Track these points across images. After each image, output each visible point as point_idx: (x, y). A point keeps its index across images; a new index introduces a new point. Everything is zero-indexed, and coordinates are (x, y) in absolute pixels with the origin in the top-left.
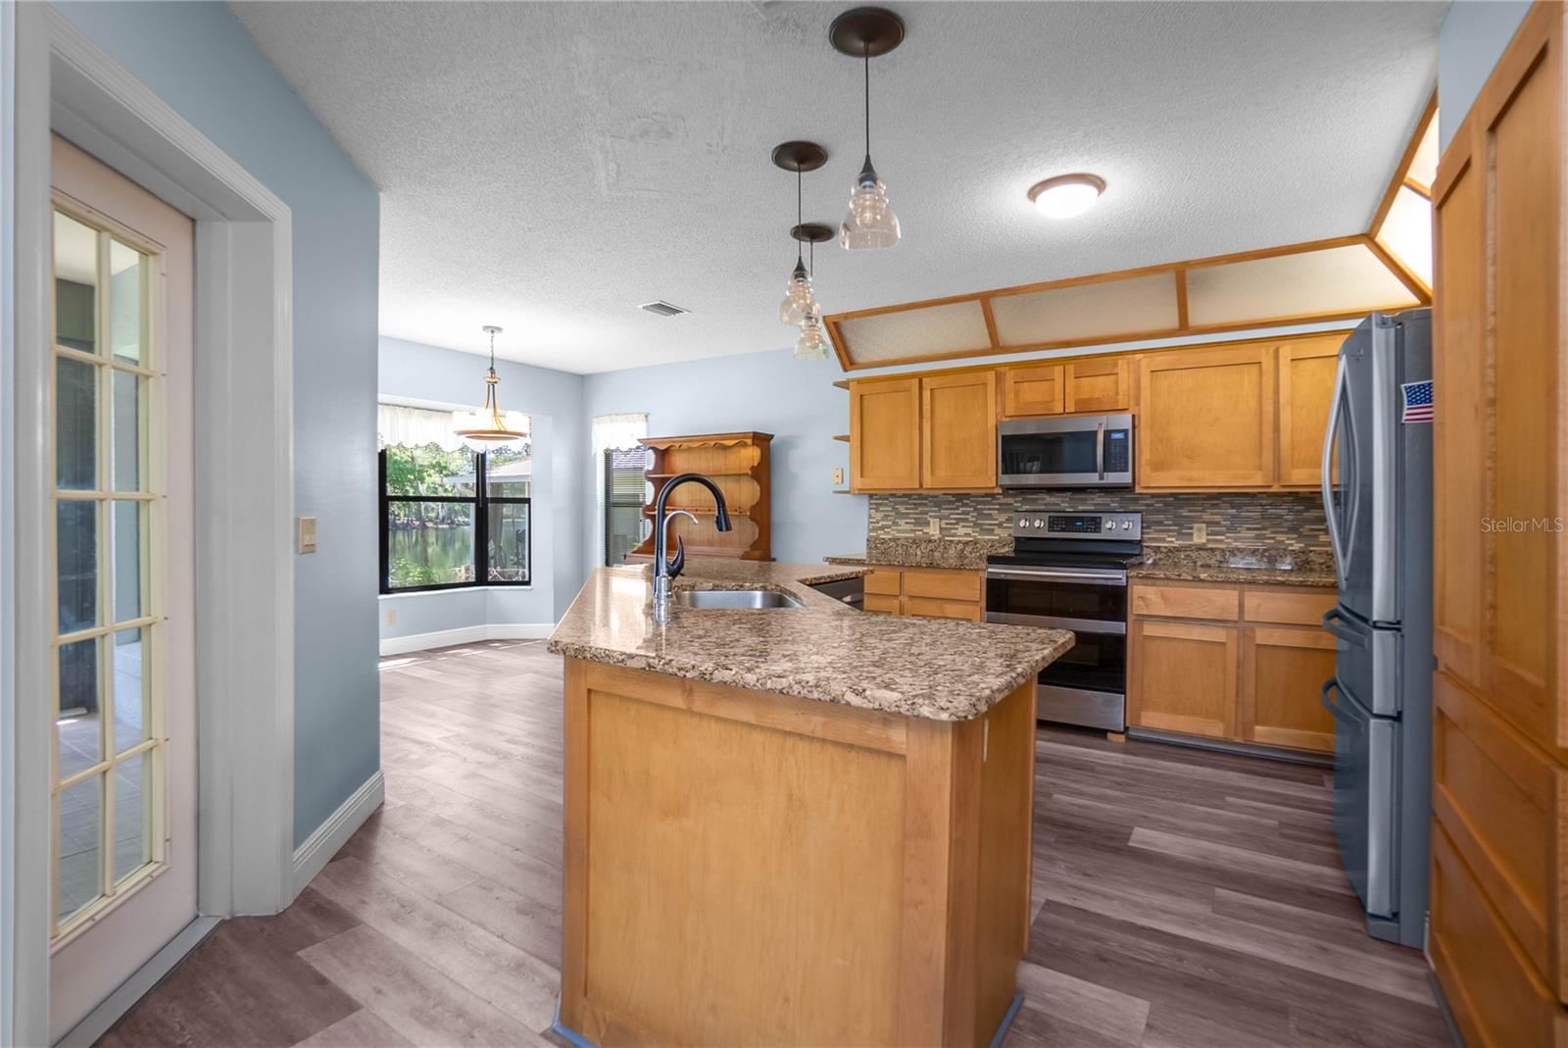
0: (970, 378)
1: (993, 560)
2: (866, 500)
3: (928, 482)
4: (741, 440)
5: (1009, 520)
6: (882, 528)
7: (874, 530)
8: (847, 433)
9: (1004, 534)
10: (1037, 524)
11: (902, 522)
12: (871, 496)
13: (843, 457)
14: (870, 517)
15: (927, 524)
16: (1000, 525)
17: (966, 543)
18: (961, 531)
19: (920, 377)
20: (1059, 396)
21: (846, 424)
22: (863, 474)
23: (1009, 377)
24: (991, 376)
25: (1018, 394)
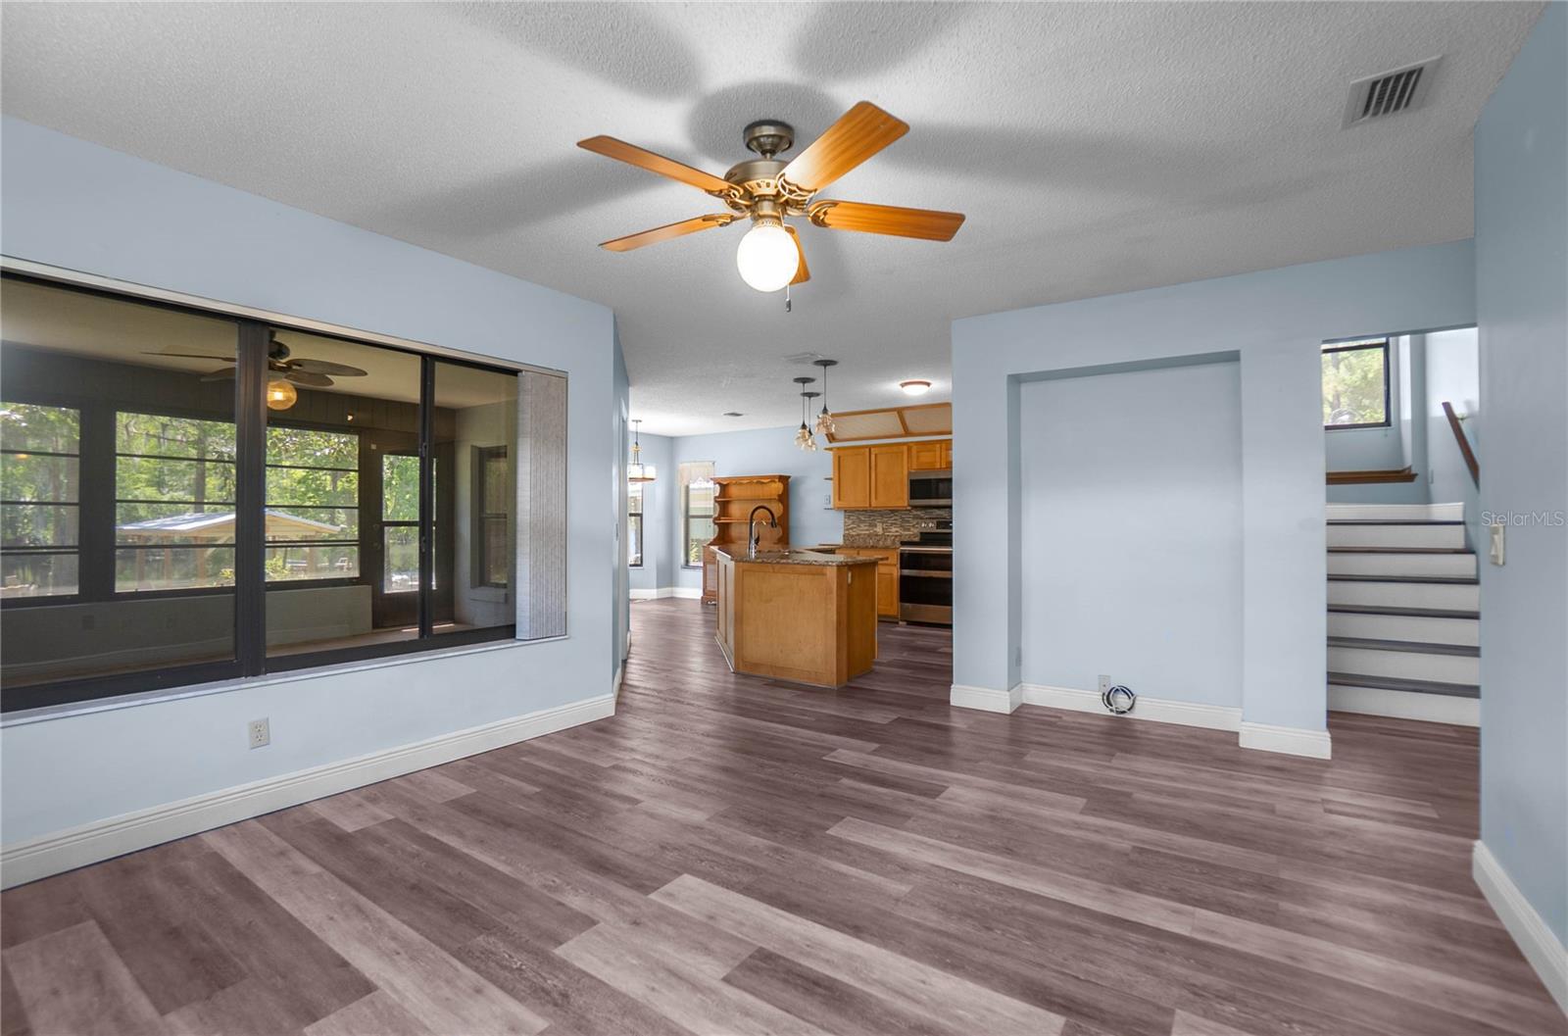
0: (895, 449)
1: (903, 543)
2: (843, 512)
3: (873, 505)
4: (772, 479)
5: (917, 523)
6: (851, 529)
7: (847, 530)
8: (832, 476)
9: (916, 531)
10: (930, 525)
11: (862, 525)
12: (845, 511)
13: (829, 488)
14: (845, 522)
15: (876, 526)
16: (913, 526)
17: (896, 536)
18: (894, 530)
19: (870, 447)
20: (938, 459)
21: (830, 472)
22: (839, 499)
23: (914, 449)
24: (905, 448)
25: (918, 457)
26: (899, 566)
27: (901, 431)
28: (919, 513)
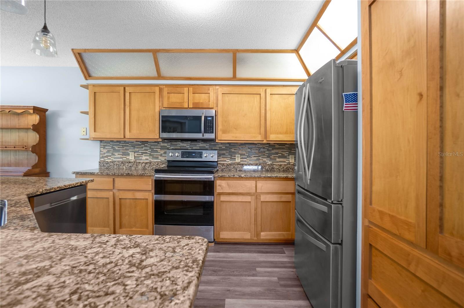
0: (148, 89)
1: (158, 171)
2: (98, 144)
3: (128, 135)
5: (165, 153)
6: (107, 157)
7: (103, 157)
8: (87, 110)
9: (163, 159)
10: (177, 155)
11: (116, 154)
12: (101, 141)
13: (86, 121)
14: (101, 151)
15: (129, 155)
16: (161, 155)
17: (146, 163)
18: (144, 158)
19: (125, 87)
20: (186, 100)
21: (87, 106)
22: (95, 131)
23: (166, 91)
24: (157, 89)
25: (169, 98)
26: (153, 191)
27: (155, 74)
28: (166, 145)
